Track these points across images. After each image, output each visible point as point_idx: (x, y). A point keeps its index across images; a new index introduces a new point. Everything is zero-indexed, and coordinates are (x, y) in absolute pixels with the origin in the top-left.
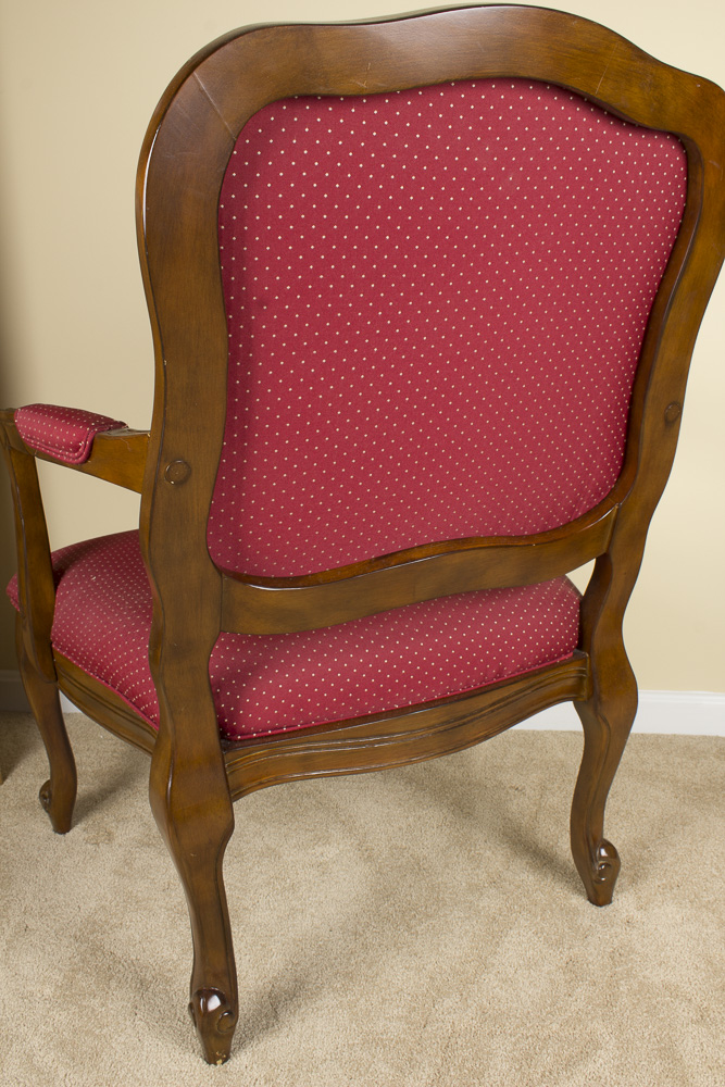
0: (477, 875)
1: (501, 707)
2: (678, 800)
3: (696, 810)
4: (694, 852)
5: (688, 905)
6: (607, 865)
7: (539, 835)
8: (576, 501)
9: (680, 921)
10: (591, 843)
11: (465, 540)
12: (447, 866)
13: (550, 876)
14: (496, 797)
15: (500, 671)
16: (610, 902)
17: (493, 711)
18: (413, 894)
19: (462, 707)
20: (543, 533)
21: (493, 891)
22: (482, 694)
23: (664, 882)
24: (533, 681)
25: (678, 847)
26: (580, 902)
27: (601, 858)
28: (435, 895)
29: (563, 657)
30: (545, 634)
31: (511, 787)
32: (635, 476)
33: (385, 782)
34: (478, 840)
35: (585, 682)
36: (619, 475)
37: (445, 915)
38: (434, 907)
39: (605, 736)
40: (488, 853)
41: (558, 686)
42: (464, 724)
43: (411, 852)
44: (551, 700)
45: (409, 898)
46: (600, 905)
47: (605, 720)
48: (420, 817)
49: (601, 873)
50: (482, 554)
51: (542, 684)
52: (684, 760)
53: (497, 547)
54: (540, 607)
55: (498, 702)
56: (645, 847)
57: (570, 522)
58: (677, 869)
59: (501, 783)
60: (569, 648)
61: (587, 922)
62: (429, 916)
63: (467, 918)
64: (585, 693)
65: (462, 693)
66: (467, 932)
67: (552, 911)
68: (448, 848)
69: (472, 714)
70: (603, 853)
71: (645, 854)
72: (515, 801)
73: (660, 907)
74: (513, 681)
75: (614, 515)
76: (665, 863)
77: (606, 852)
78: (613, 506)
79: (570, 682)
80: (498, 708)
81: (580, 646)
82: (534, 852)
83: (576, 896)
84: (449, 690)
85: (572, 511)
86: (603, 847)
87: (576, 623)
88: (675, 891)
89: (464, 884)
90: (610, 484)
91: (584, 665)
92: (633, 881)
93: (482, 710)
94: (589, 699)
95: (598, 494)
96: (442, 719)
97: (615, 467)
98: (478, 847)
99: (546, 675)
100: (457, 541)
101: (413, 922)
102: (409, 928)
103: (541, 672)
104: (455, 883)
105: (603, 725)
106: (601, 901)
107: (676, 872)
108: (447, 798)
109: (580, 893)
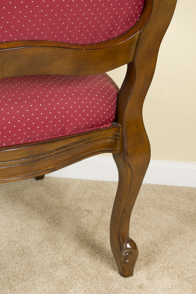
0: (57, 258)
1: (63, 152)
2: (179, 221)
3: (188, 227)
4: (184, 249)
5: (177, 278)
6: (130, 253)
7: (97, 237)
8: (113, 26)
9: (170, 287)
10: (121, 239)
11: (38, 41)
12: (40, 252)
13: (99, 260)
14: (75, 215)
15: (63, 130)
16: (132, 275)
17: (58, 153)
18: (17, 267)
19: (37, 149)
20: (92, 44)
21: (64, 267)
22: (50, 142)
23: (165, 265)
24: (84, 137)
25: (175, 246)
26: (114, 274)
27: (127, 248)
28: (30, 269)
29: (105, 126)
30: (93, 109)
31: (85, 210)
32: (151, 12)
33: (13, 205)
34: (61, 238)
35: (119, 142)
36: (142, 13)
37: (34, 280)
38: (28, 275)
39: (129, 175)
40: (66, 246)
41: (101, 143)
42: (39, 160)
43: (20, 244)
44: (97, 150)
45: (14, 270)
46: (126, 277)
47: (129, 166)
48: (29, 225)
49: (126, 258)
50: (48, 50)
51: (90, 140)
52: (185, 199)
53: (58, 47)
54: (91, 93)
55: (62, 148)
56: (156, 245)
57: (109, 40)
58: (172, 258)
59: (79, 208)
60: (109, 119)
61: (116, 286)
62: (24, 280)
63: (46, 282)
64: (118, 148)
65: (38, 141)
66: (45, 289)
67: (97, 279)
68: (42, 242)
69: (44, 154)
70: (128, 246)
71: (156, 249)
72: (86, 218)
73: (160, 279)
74: (72, 136)
75: (137, 38)
76: (166, 255)
77: (130, 245)
78: (137, 31)
79: (109, 141)
80: (61, 152)
81: (116, 120)
82: (92, 246)
83: (112, 271)
84: (30, 138)
85: (110, 32)
86: (128, 242)
87: (114, 105)
88: (170, 270)
89: (48, 263)
90: (135, 17)
91: (118, 131)
92: (147, 264)
93: (51, 152)
94: (120, 152)
95: (128, 23)
96: (24, 156)
97: (139, 7)
98: (60, 242)
99: (93, 134)
100: (33, 41)
101: (14, 284)
102: (11, 287)
103: (90, 132)
104: (43, 262)
105: (128, 168)
106: (126, 274)
107: (172, 260)
108: (47, 215)
109: (115, 269)
